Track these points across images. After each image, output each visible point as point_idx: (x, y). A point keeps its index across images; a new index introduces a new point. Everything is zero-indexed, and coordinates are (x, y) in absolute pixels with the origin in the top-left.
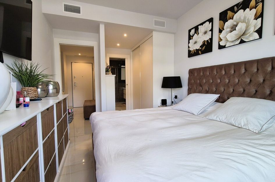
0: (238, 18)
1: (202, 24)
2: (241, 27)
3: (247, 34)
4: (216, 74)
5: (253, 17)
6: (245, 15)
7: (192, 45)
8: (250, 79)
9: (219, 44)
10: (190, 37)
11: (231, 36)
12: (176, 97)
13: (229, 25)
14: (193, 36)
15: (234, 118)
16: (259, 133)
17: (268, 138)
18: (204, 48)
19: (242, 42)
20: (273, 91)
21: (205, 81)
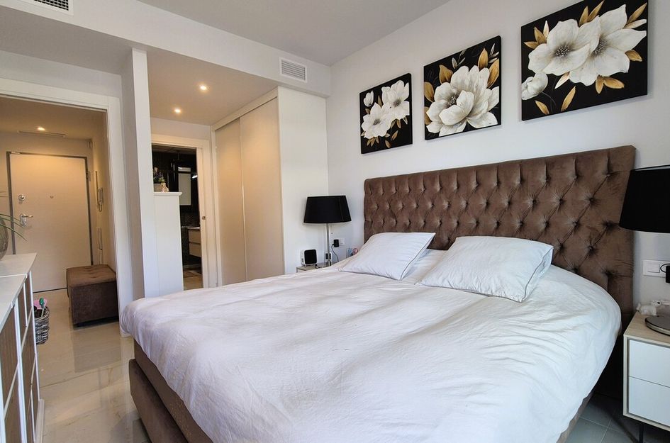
0: (459, 81)
1: (389, 84)
2: (465, 99)
3: (477, 114)
4: (423, 190)
5: (486, 84)
6: (471, 78)
7: (370, 127)
8: (487, 200)
9: (426, 129)
10: (364, 110)
11: (450, 115)
12: (336, 243)
13: (444, 93)
14: (370, 108)
15: (476, 278)
16: (524, 302)
17: (541, 308)
18: (395, 134)
19: (469, 128)
20: (525, 221)
21: (400, 206)
